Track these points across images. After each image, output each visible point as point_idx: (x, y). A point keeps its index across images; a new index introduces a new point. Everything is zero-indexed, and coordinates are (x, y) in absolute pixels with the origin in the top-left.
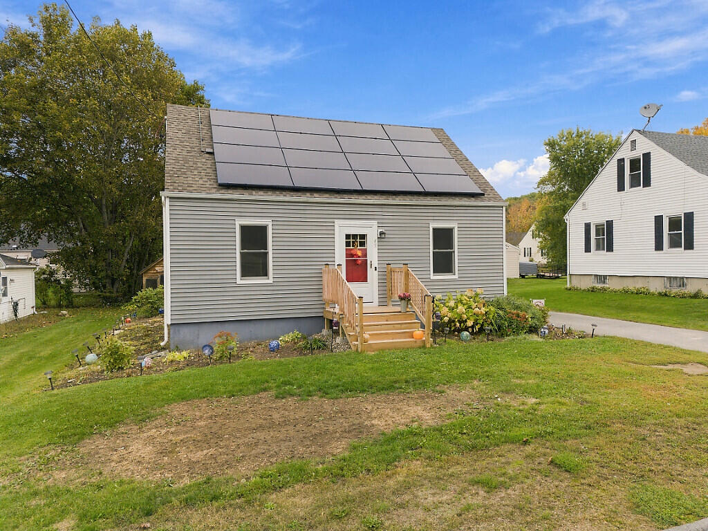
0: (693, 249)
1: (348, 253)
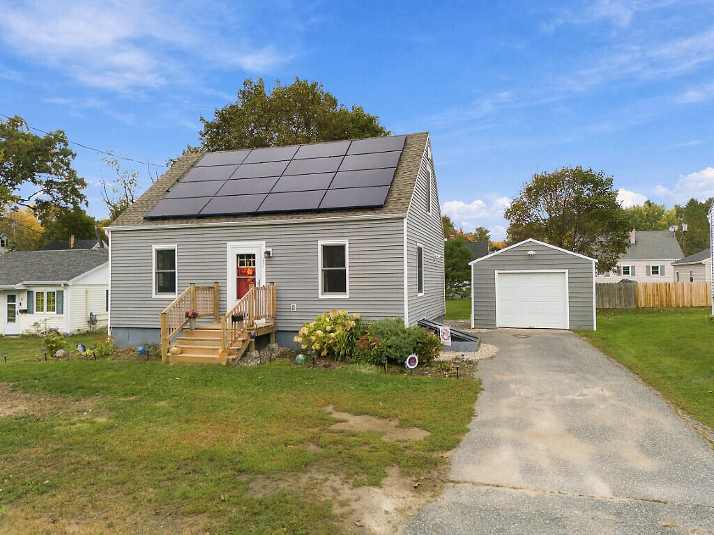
1: (240, 272)
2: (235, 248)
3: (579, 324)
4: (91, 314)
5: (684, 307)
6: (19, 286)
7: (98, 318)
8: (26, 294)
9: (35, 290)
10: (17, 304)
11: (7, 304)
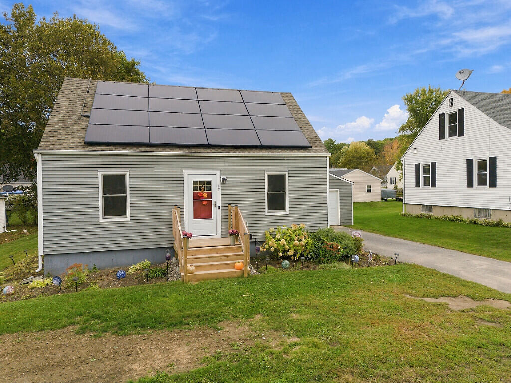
0: (496, 187)
1: (196, 196)
3: (346, 221)
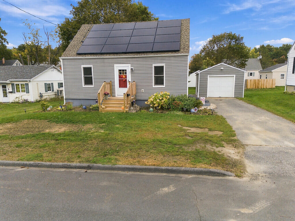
1: (120, 77)
2: (117, 67)
3: (238, 95)
4: (40, 93)
5: (263, 88)
6: (8, 82)
7: (43, 95)
8: (11, 86)
9: (15, 83)
10: (7, 89)
11: (2, 89)
